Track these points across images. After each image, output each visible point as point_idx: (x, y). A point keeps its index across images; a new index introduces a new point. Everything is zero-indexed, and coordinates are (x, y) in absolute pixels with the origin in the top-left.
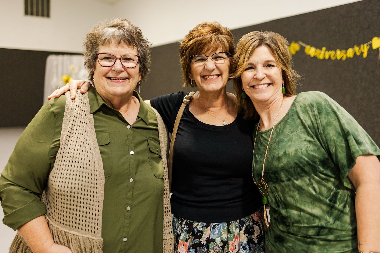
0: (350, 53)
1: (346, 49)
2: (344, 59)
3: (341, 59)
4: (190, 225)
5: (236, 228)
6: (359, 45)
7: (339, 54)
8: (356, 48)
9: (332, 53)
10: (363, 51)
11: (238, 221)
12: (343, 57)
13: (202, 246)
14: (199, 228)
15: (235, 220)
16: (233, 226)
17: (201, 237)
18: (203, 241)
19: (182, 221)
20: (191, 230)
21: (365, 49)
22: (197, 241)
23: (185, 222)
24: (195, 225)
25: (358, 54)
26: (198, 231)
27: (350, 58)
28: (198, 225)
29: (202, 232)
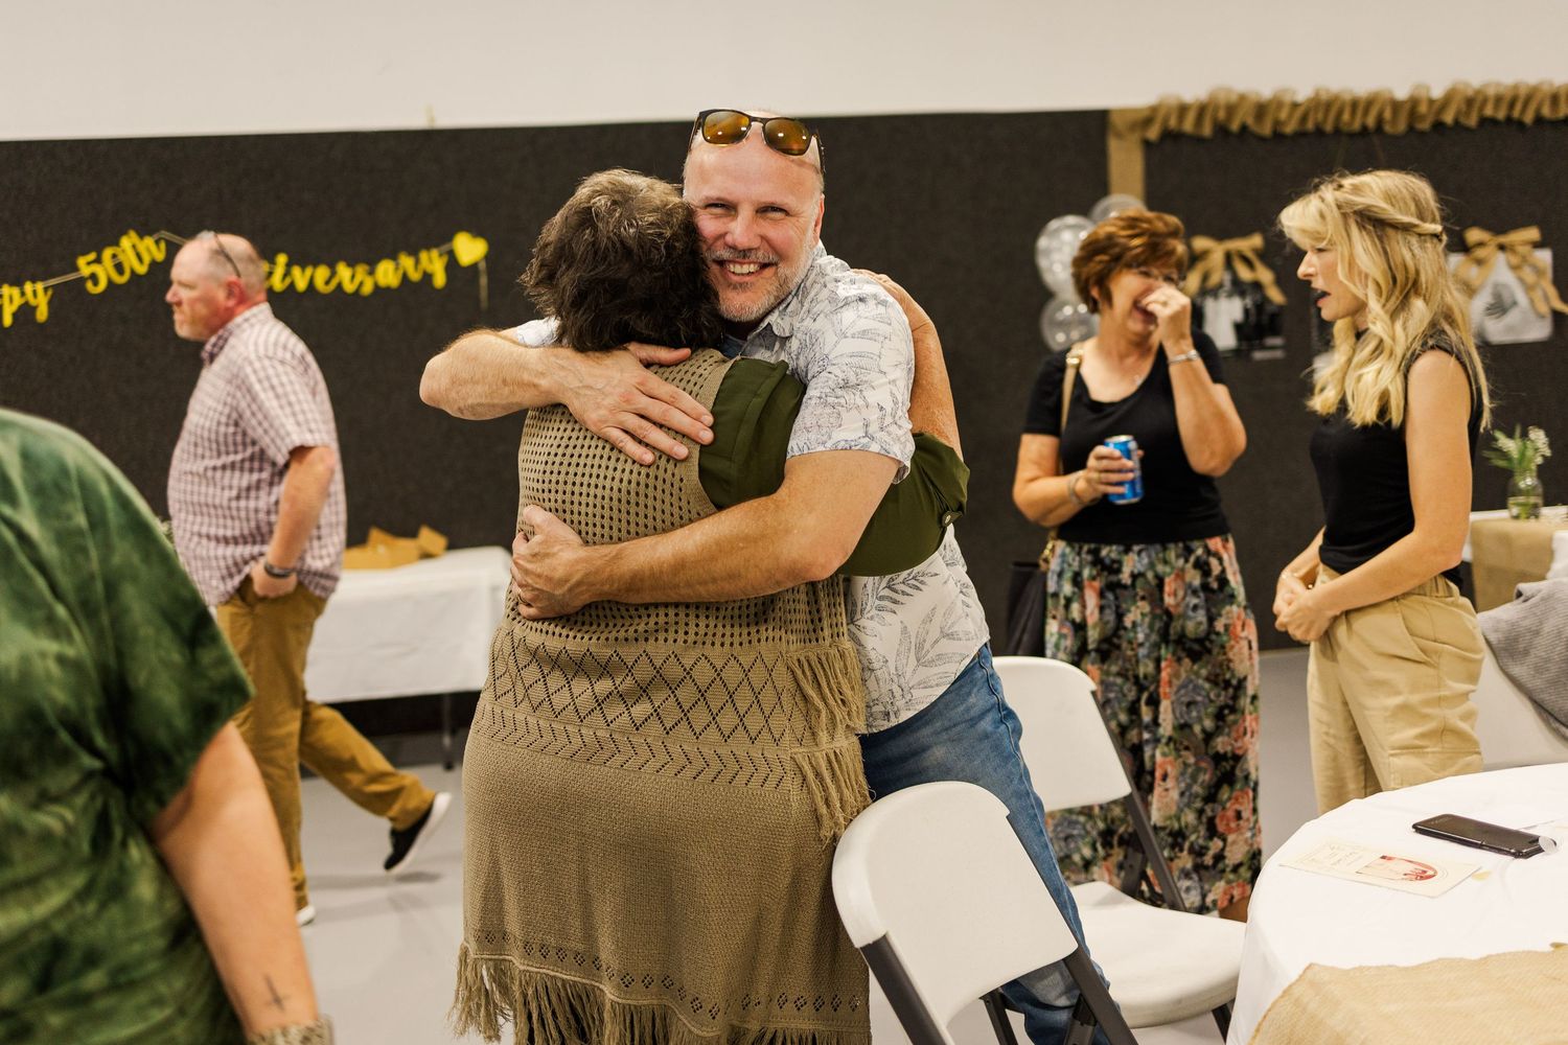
0: (387, 273)
1: (372, 265)
2: (368, 289)
3: (357, 292)
4: (1095, 552)
5: (1178, 557)
6: (414, 252)
7: (348, 277)
8: (407, 262)
9: (322, 273)
10: (429, 269)
11: (1181, 545)
12: (361, 284)
13: (1125, 587)
14: (1114, 555)
15: (1176, 542)
16: (1172, 555)
17: (1119, 571)
18: (1125, 577)
19: (1081, 548)
20: (1098, 562)
21: (434, 265)
22: (1113, 578)
23: (1086, 548)
24: (1104, 552)
25: (415, 276)
26: (1114, 561)
27: (388, 289)
28: (1110, 551)
29: (1120, 563)
